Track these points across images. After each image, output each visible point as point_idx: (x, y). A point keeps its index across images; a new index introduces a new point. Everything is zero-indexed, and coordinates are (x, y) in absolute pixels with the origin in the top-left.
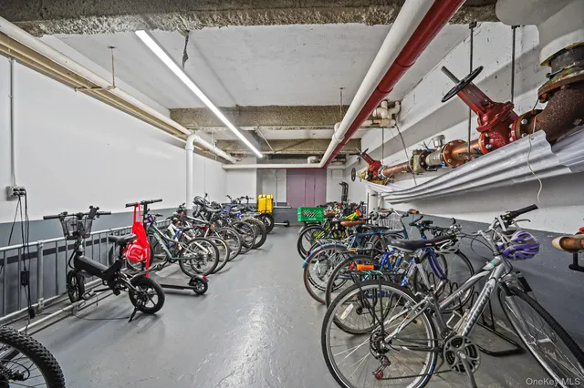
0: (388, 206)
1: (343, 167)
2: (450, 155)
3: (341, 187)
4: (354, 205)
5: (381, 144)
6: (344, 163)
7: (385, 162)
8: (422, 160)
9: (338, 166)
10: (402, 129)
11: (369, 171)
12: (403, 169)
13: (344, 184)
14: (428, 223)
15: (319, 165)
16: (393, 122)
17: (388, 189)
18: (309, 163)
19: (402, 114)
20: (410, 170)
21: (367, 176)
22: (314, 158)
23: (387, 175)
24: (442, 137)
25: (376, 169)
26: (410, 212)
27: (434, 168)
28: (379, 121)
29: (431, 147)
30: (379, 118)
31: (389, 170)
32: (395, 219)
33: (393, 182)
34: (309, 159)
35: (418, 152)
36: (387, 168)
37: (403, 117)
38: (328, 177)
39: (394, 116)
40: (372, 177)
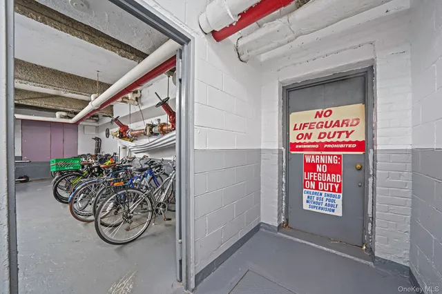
0: (133, 155)
1: (96, 124)
2: (162, 130)
3: (94, 141)
4: (108, 155)
5: (128, 114)
6: (97, 121)
7: (131, 126)
8: (151, 130)
9: (91, 123)
10: (142, 108)
11: (120, 132)
12: (142, 133)
13: (98, 139)
14: (153, 162)
15: (71, 121)
16: (136, 103)
17: (133, 144)
18: (57, 117)
19: (142, 99)
20: (145, 135)
21: (118, 135)
22: (64, 114)
23: (133, 135)
24: (159, 120)
25: (125, 131)
26: (144, 157)
27: (156, 134)
28: (127, 100)
29: (155, 123)
30: (127, 98)
31: (133, 133)
32: (136, 162)
33: (137, 140)
34: (58, 114)
35: (149, 125)
36: (132, 131)
37: (143, 100)
38: (80, 132)
39: (137, 99)
40: (122, 135)
